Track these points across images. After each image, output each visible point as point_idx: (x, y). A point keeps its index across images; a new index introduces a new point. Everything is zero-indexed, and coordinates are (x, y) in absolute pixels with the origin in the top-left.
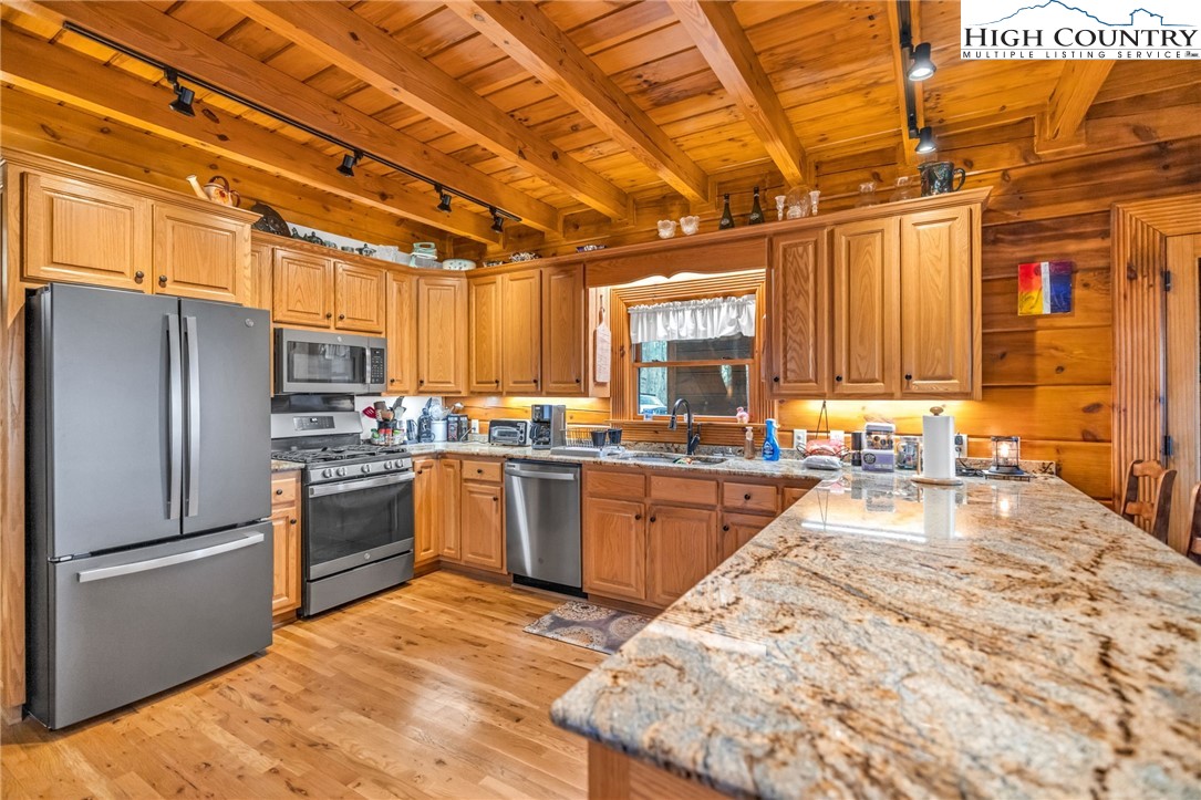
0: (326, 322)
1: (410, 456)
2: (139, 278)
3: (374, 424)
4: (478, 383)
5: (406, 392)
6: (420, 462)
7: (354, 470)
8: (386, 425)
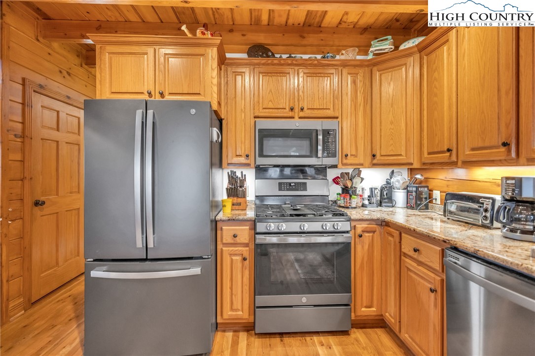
0: (291, 114)
1: (350, 220)
2: (150, 94)
3: (338, 189)
4: (429, 153)
5: (362, 165)
6: (360, 227)
7: (316, 226)
8: (347, 191)
